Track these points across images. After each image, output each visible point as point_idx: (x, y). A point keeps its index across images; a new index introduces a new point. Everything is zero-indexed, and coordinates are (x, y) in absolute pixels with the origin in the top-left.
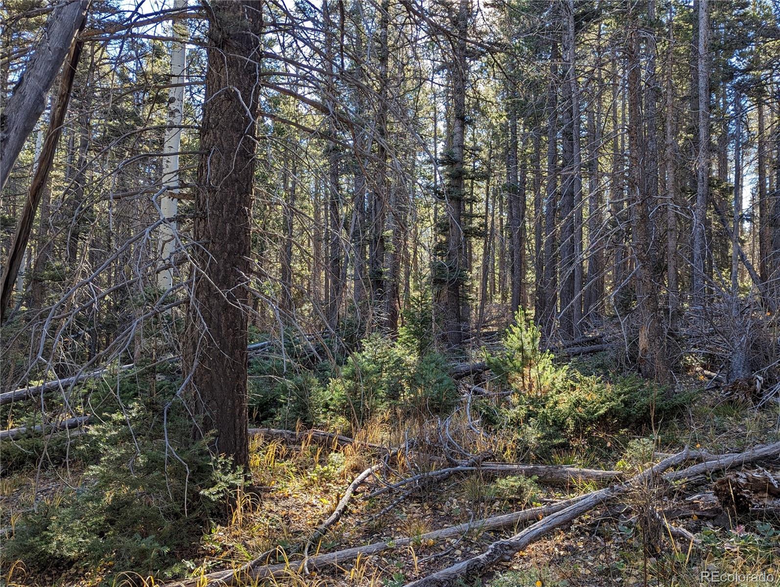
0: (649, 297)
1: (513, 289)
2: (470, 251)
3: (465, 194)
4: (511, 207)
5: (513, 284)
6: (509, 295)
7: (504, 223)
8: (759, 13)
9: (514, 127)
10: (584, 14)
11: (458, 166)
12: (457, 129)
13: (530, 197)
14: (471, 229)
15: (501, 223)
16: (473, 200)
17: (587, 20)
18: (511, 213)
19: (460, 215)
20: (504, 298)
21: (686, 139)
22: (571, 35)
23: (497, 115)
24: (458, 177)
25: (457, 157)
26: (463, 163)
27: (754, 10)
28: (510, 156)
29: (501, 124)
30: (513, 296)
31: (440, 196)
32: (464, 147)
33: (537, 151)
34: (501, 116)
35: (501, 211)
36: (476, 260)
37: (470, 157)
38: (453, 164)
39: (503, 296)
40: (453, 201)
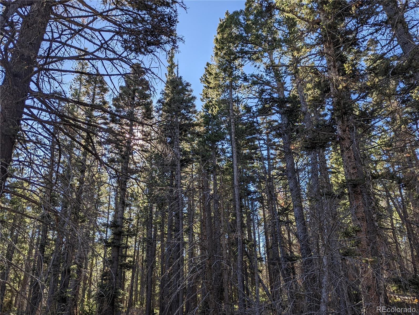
0: (214, 310)
1: (147, 298)
2: (124, 275)
3: (122, 244)
4: (148, 250)
5: (147, 296)
6: (145, 302)
7: (144, 259)
8: (259, 166)
9: (151, 208)
10: (185, 160)
11: (119, 228)
12: (120, 209)
13: (159, 245)
14: (125, 264)
15: (143, 258)
16: (127, 247)
17: (187, 162)
18: (148, 253)
19: (119, 255)
20: (142, 304)
21: (232, 220)
22: (179, 169)
23: (142, 201)
24: (118, 234)
25: (119, 223)
26: (122, 227)
27: (257, 164)
28: (148, 223)
29: (144, 207)
30: (147, 302)
31: (108, 245)
32: (123, 218)
33: (163, 221)
34: (144, 202)
35: (143, 252)
36: (127, 280)
37: (126, 224)
38: (116, 227)
39: (141, 303)
40: (115, 248)
